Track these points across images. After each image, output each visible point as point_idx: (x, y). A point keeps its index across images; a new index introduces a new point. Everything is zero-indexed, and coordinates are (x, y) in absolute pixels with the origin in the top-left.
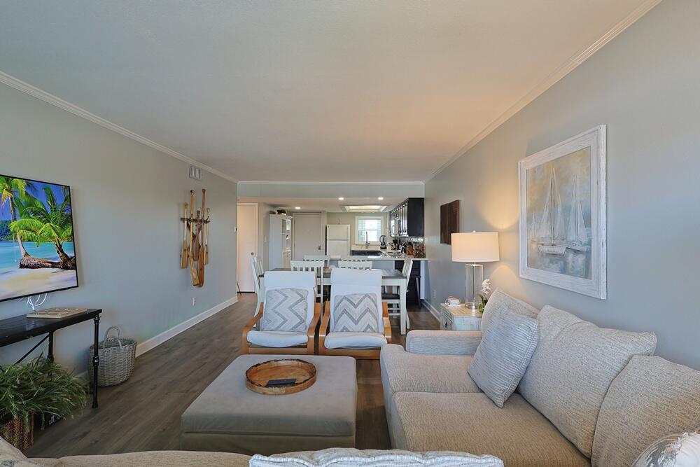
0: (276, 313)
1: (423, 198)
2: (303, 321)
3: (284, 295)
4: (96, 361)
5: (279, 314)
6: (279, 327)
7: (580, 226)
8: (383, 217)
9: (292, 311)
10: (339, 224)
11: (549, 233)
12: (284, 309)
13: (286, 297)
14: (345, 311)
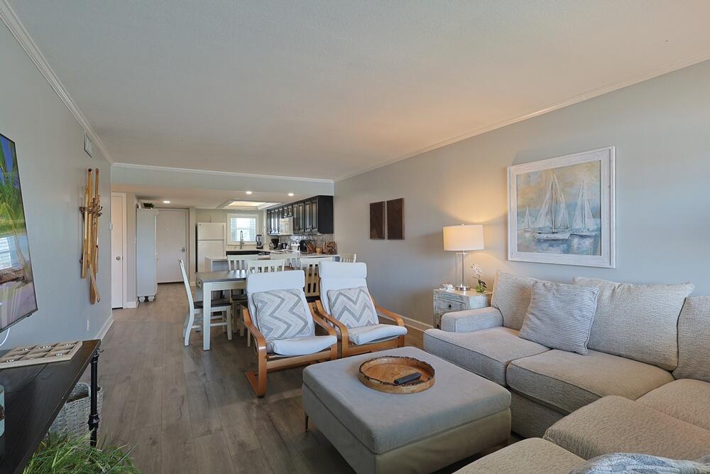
0: (276, 318)
1: (332, 197)
2: (306, 323)
3: (279, 297)
4: (95, 421)
5: (280, 320)
6: (282, 334)
7: (588, 218)
8: (257, 215)
9: (294, 313)
10: (210, 222)
11: (548, 224)
12: (284, 313)
13: (283, 300)
14: (345, 308)
